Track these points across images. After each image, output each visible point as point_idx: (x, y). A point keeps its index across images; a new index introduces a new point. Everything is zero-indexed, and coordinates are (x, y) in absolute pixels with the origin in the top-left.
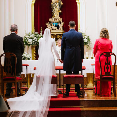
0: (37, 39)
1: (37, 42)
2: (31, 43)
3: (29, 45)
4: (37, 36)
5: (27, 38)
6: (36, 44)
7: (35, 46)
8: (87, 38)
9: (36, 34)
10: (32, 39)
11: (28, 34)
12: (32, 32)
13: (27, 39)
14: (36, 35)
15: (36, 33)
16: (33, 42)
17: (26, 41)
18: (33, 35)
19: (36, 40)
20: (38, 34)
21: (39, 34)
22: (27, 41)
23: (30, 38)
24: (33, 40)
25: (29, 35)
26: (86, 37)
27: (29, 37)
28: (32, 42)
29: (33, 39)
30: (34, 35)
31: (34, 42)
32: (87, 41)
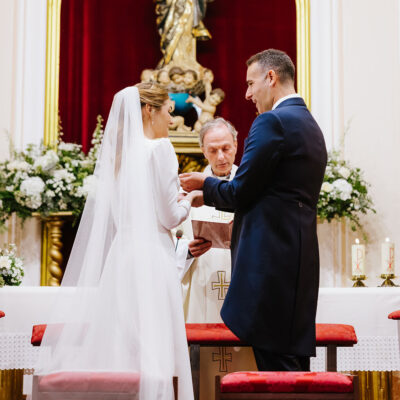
0: (70, 177)
1: (73, 197)
2: (36, 203)
3: (25, 212)
4: (75, 163)
5: (18, 175)
6: (63, 206)
7: (62, 218)
8: (349, 180)
9: (64, 153)
10: (44, 177)
12: (43, 142)
13: (13, 176)
14: (65, 159)
15: (69, 147)
16: (50, 194)
17: (10, 189)
18: (53, 156)
19: (65, 184)
20: (81, 155)
21: (86, 155)
22: (18, 189)
23: (30, 175)
24: (50, 187)
25: (30, 161)
26: (344, 172)
28: (43, 195)
29: (50, 182)
30: (57, 159)
31: (56, 199)
32: (353, 195)
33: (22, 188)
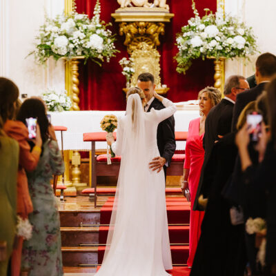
0: (82, 36)
1: (84, 48)
2: (64, 52)
3: (57, 56)
4: (85, 27)
5: (53, 35)
6: (79, 53)
7: (78, 60)
8: (244, 36)
9: (78, 21)
10: (67, 36)
11: (54, 18)
13: (49, 35)
14: (79, 24)
15: (81, 16)
16: (72, 46)
17: (48, 44)
18: (71, 22)
19: (80, 40)
20: (88, 21)
21: (91, 21)
22: (52, 43)
23: (60, 35)
24: (71, 42)
26: (241, 31)
27: (56, 29)
28: (67, 47)
29: (71, 39)
30: (74, 24)
31: (75, 49)
33: (55, 43)
